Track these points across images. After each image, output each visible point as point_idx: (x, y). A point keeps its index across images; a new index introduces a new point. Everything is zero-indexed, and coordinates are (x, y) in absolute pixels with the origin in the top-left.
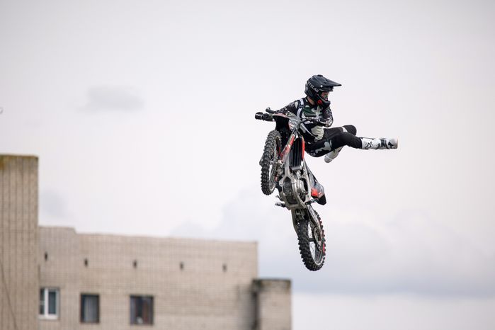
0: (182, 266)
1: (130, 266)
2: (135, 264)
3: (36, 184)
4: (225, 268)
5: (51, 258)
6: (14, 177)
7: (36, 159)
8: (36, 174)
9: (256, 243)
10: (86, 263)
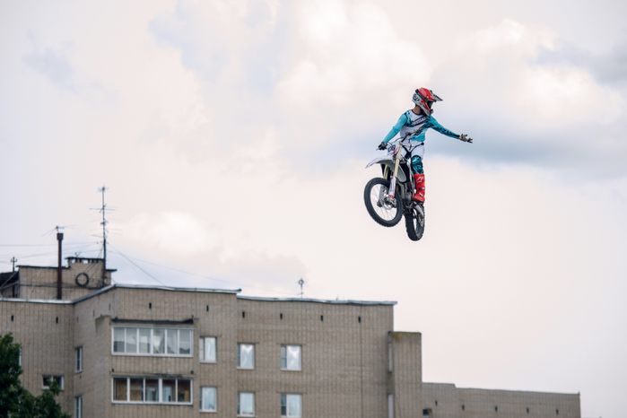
0: (528, 410)
1: (493, 410)
2: (496, 409)
3: (420, 351)
4: (557, 411)
5: (439, 404)
6: (405, 346)
7: (420, 334)
8: (420, 344)
9: (579, 395)
10: (463, 407)
